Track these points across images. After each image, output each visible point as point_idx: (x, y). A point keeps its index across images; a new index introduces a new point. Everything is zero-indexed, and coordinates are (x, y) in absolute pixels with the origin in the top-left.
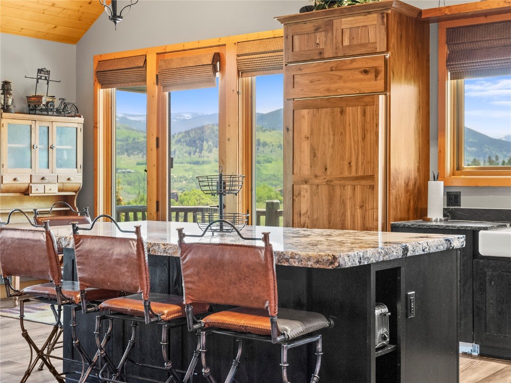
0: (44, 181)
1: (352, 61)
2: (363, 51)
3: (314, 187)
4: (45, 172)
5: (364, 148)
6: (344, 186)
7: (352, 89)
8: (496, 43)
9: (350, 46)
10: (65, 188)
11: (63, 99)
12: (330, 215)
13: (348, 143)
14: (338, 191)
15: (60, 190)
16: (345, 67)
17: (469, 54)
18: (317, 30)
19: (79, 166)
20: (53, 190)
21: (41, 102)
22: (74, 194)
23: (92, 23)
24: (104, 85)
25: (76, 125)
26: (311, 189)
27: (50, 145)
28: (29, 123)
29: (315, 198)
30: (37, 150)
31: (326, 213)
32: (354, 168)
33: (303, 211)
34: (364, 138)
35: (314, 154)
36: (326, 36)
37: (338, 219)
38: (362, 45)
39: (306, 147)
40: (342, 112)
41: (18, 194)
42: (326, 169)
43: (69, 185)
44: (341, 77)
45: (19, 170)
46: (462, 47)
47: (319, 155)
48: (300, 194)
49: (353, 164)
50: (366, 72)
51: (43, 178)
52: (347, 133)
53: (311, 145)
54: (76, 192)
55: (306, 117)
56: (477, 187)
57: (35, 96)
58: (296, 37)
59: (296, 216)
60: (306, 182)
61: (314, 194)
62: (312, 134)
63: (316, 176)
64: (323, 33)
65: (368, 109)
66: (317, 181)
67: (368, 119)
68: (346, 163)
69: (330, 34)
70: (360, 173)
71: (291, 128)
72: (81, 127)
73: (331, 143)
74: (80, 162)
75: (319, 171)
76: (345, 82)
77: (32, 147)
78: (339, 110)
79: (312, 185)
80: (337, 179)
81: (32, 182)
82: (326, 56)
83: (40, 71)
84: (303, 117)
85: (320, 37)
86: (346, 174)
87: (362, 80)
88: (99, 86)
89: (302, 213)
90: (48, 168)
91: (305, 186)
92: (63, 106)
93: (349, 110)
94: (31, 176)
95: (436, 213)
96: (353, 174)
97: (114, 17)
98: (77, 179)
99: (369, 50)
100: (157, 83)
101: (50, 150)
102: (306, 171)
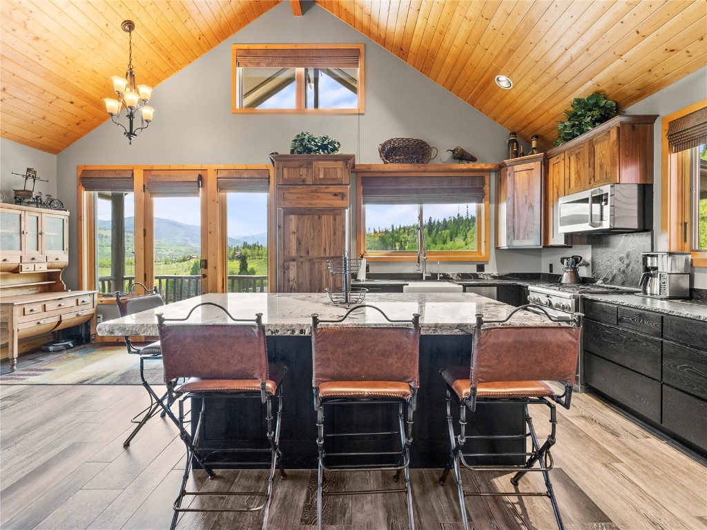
0: (34, 261)
1: (326, 188)
2: (334, 182)
3: (299, 264)
4: (35, 254)
5: (335, 240)
6: (321, 263)
7: (327, 204)
8: (388, 188)
9: (324, 179)
10: (53, 266)
11: (50, 196)
12: (311, 281)
13: (323, 237)
14: (317, 266)
15: (48, 268)
16: (322, 191)
17: (374, 192)
18: (300, 166)
19: (65, 249)
20: (43, 268)
21: (32, 196)
22: (60, 270)
23: (75, 140)
24: (88, 188)
25: (63, 217)
26: (297, 265)
27: (40, 231)
28: (19, 212)
29: (300, 270)
30: (27, 235)
31: (308, 280)
32: (328, 252)
33: (291, 278)
34: (335, 234)
35: (299, 243)
36: (308, 171)
37: (317, 283)
38: (334, 179)
39: (293, 239)
40: (319, 218)
41: (6, 273)
42: (308, 252)
43: (57, 264)
44: (318, 197)
45: (9, 252)
46: (370, 188)
47: (303, 243)
48: (289, 268)
49: (327, 249)
50: (335, 195)
51: (33, 259)
52: (323, 231)
53: (297, 238)
54: (62, 269)
55: (293, 220)
56: (379, 262)
57: (24, 190)
58: (285, 169)
59: (286, 282)
60: (294, 260)
61: (298, 268)
62: (297, 230)
63: (301, 257)
64: (305, 169)
65: (337, 217)
66: (301, 260)
67: (337, 223)
68: (322, 249)
69: (310, 170)
70: (332, 255)
71: (282, 226)
72: (66, 219)
73: (312, 236)
74: (66, 246)
75: (303, 253)
76: (321, 200)
77: (21, 233)
78: (317, 216)
79: (297, 263)
80: (316, 258)
81: (23, 262)
82: (308, 183)
83: (29, 170)
84: (291, 219)
85: (303, 172)
86: (323, 255)
87: (333, 200)
88: (83, 189)
89: (291, 279)
90: (38, 250)
91: (293, 263)
92: (49, 202)
93: (324, 218)
94: (21, 257)
95: (362, 276)
96: (328, 255)
97: (130, 134)
98: (64, 259)
99: (337, 182)
100: (144, 191)
101: (40, 236)
102: (293, 253)
